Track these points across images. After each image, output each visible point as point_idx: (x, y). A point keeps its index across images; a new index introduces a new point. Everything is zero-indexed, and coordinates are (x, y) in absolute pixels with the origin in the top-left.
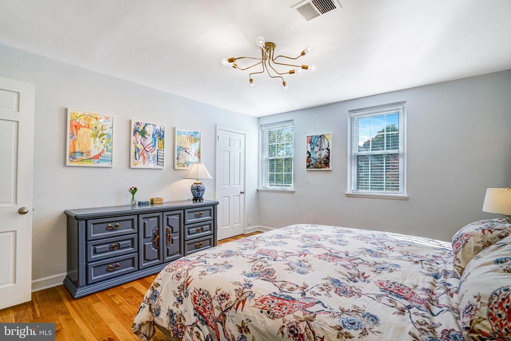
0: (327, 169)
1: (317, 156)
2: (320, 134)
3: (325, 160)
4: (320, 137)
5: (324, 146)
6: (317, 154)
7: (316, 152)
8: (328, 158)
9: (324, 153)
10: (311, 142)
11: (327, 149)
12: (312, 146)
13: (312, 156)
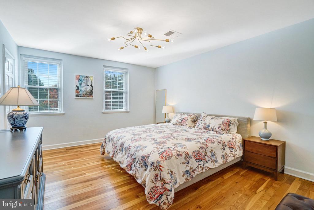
0: (91, 98)
1: (84, 89)
2: (86, 75)
3: (90, 92)
4: (86, 77)
5: (89, 84)
6: (84, 88)
7: (83, 87)
8: (92, 91)
9: (89, 88)
10: (79, 80)
11: (91, 85)
12: (80, 82)
13: (80, 89)
